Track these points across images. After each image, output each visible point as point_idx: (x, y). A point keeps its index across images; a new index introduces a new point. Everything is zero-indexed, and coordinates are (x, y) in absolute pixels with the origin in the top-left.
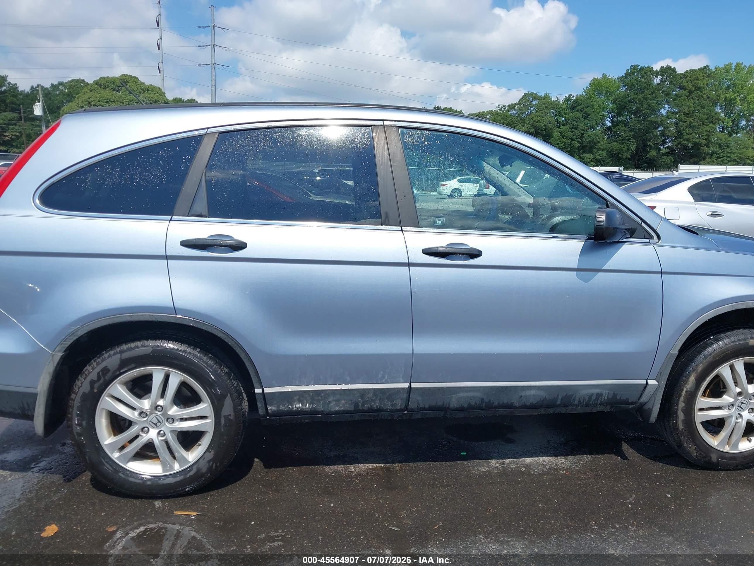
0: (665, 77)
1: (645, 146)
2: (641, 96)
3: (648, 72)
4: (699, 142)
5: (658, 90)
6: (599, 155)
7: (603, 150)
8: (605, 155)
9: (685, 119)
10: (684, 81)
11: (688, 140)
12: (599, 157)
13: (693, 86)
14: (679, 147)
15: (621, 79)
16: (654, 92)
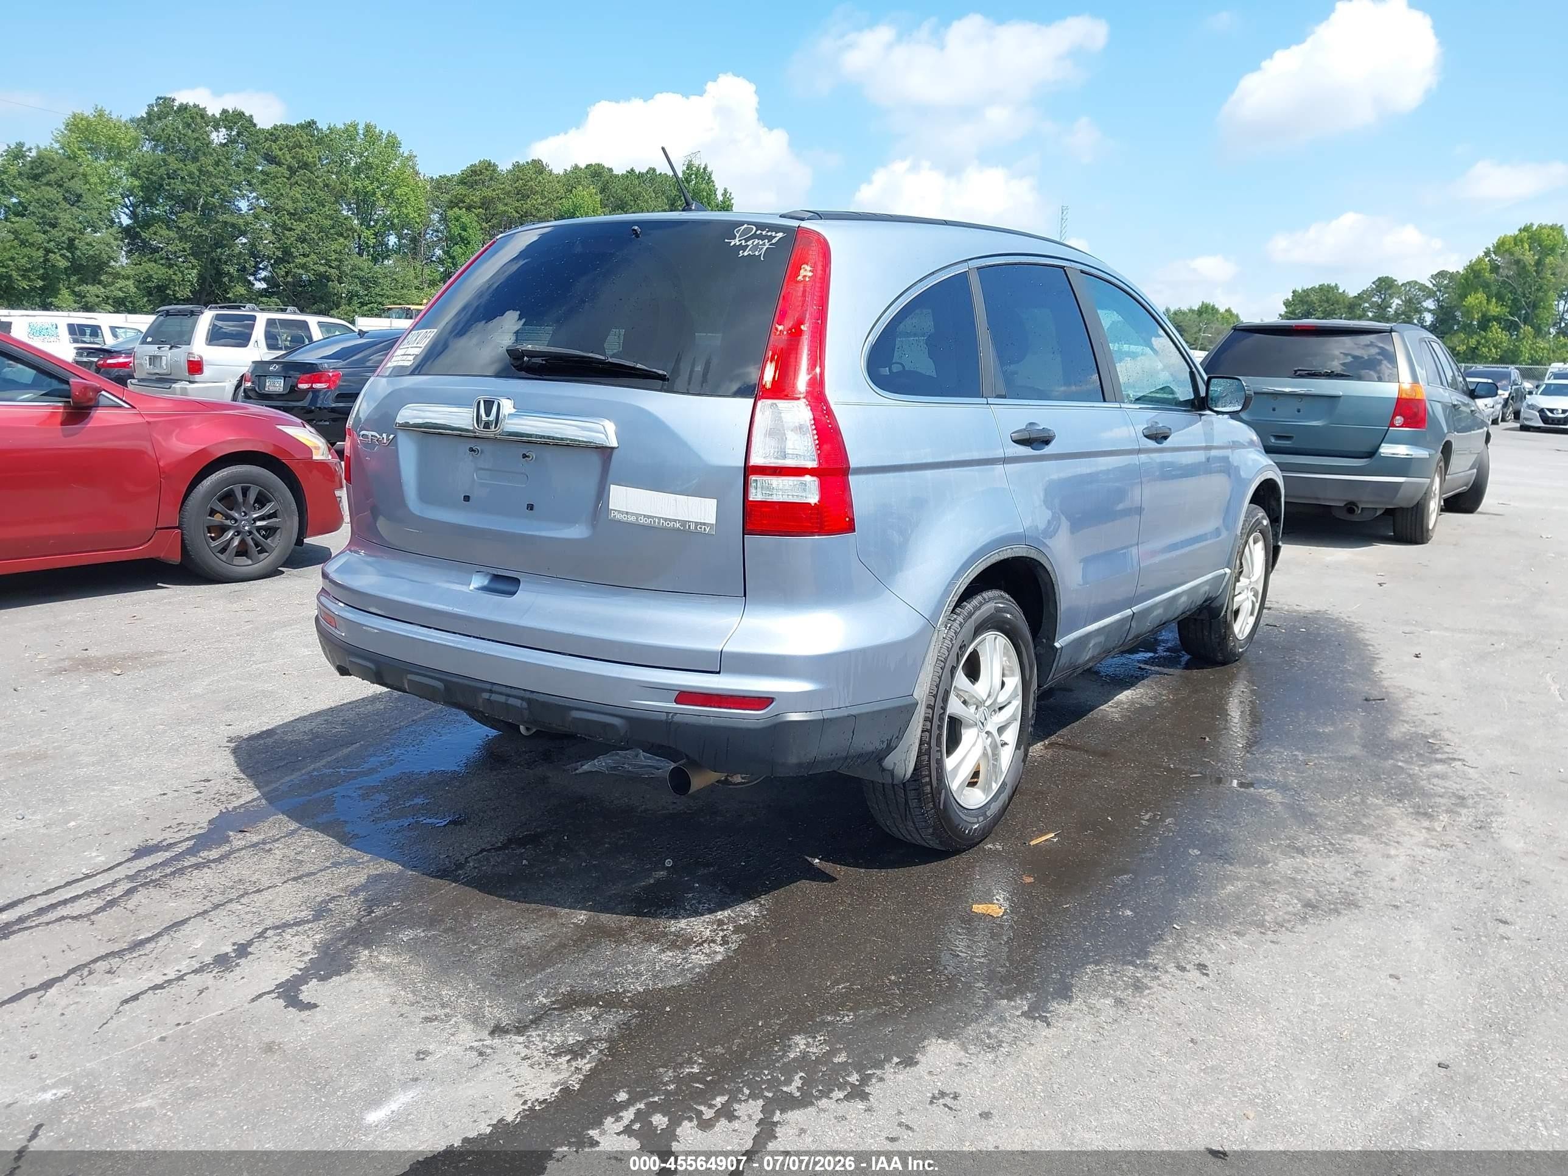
0: (234, 133)
1: (220, 274)
2: (193, 168)
3: (194, 116)
4: (326, 272)
5: (227, 159)
6: (120, 289)
7: (128, 278)
8: (133, 290)
9: (292, 223)
10: (274, 146)
11: (303, 266)
12: (121, 295)
13: (293, 158)
14: (289, 279)
15: (138, 122)
16: (219, 160)
